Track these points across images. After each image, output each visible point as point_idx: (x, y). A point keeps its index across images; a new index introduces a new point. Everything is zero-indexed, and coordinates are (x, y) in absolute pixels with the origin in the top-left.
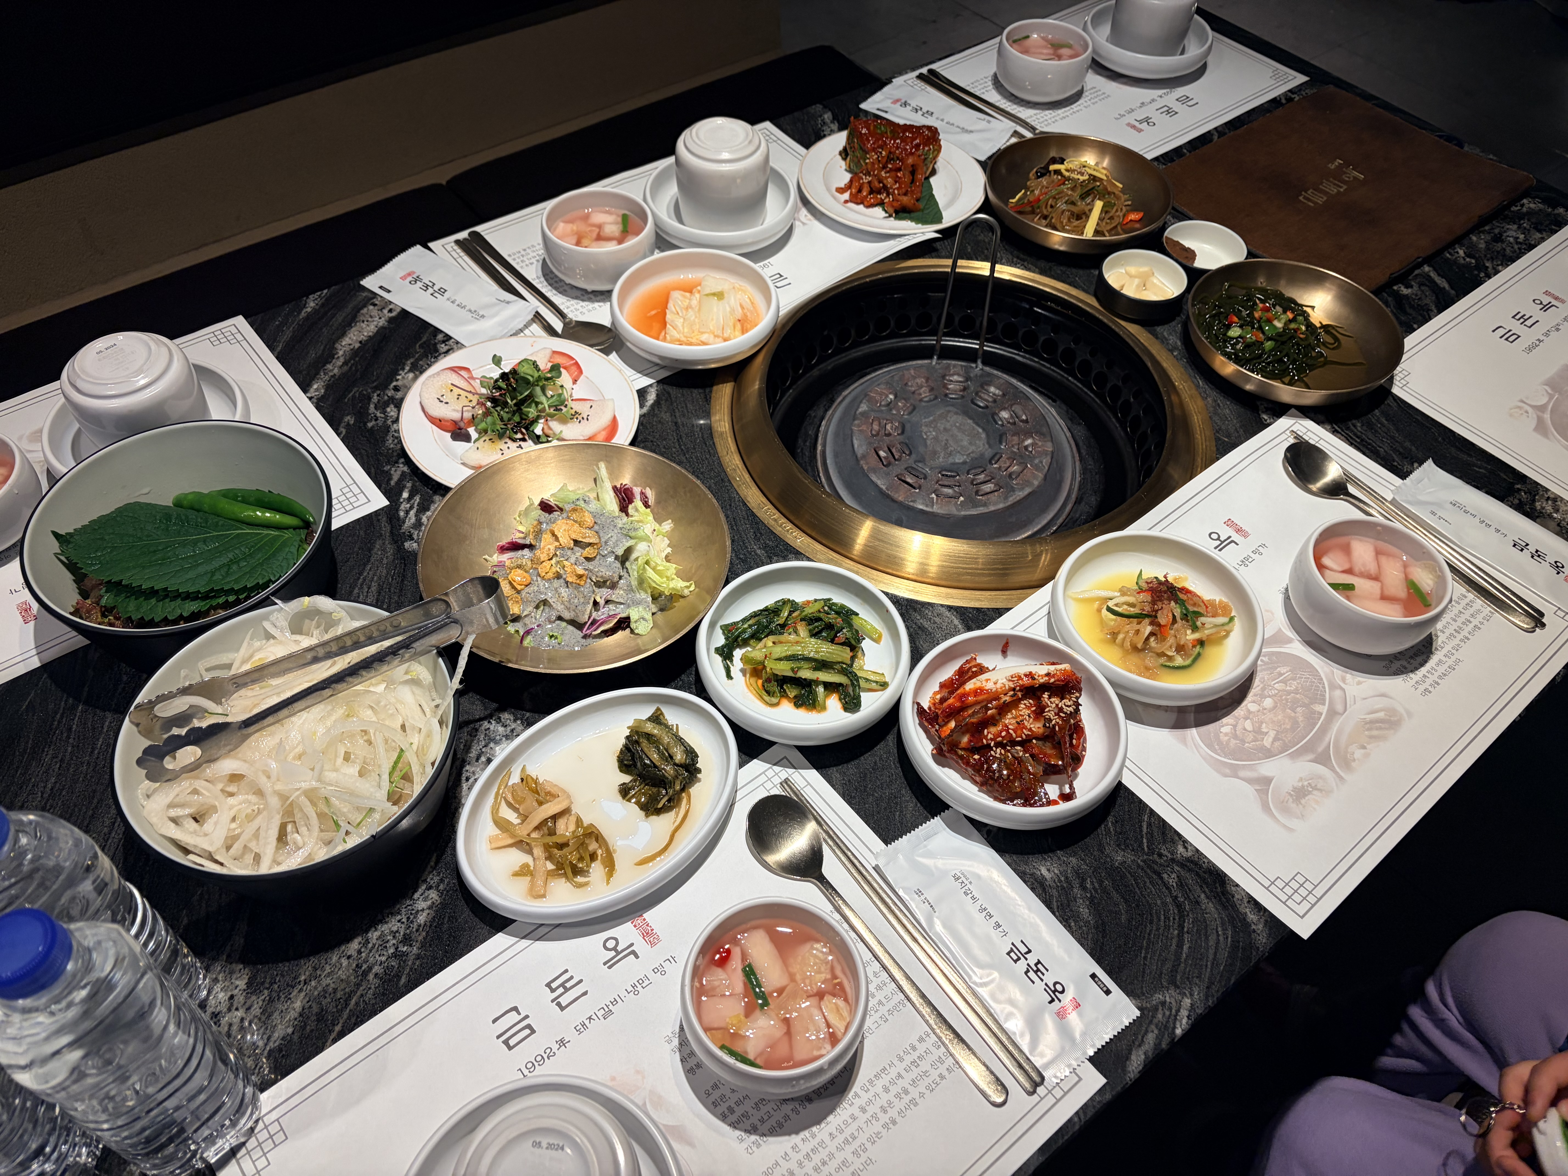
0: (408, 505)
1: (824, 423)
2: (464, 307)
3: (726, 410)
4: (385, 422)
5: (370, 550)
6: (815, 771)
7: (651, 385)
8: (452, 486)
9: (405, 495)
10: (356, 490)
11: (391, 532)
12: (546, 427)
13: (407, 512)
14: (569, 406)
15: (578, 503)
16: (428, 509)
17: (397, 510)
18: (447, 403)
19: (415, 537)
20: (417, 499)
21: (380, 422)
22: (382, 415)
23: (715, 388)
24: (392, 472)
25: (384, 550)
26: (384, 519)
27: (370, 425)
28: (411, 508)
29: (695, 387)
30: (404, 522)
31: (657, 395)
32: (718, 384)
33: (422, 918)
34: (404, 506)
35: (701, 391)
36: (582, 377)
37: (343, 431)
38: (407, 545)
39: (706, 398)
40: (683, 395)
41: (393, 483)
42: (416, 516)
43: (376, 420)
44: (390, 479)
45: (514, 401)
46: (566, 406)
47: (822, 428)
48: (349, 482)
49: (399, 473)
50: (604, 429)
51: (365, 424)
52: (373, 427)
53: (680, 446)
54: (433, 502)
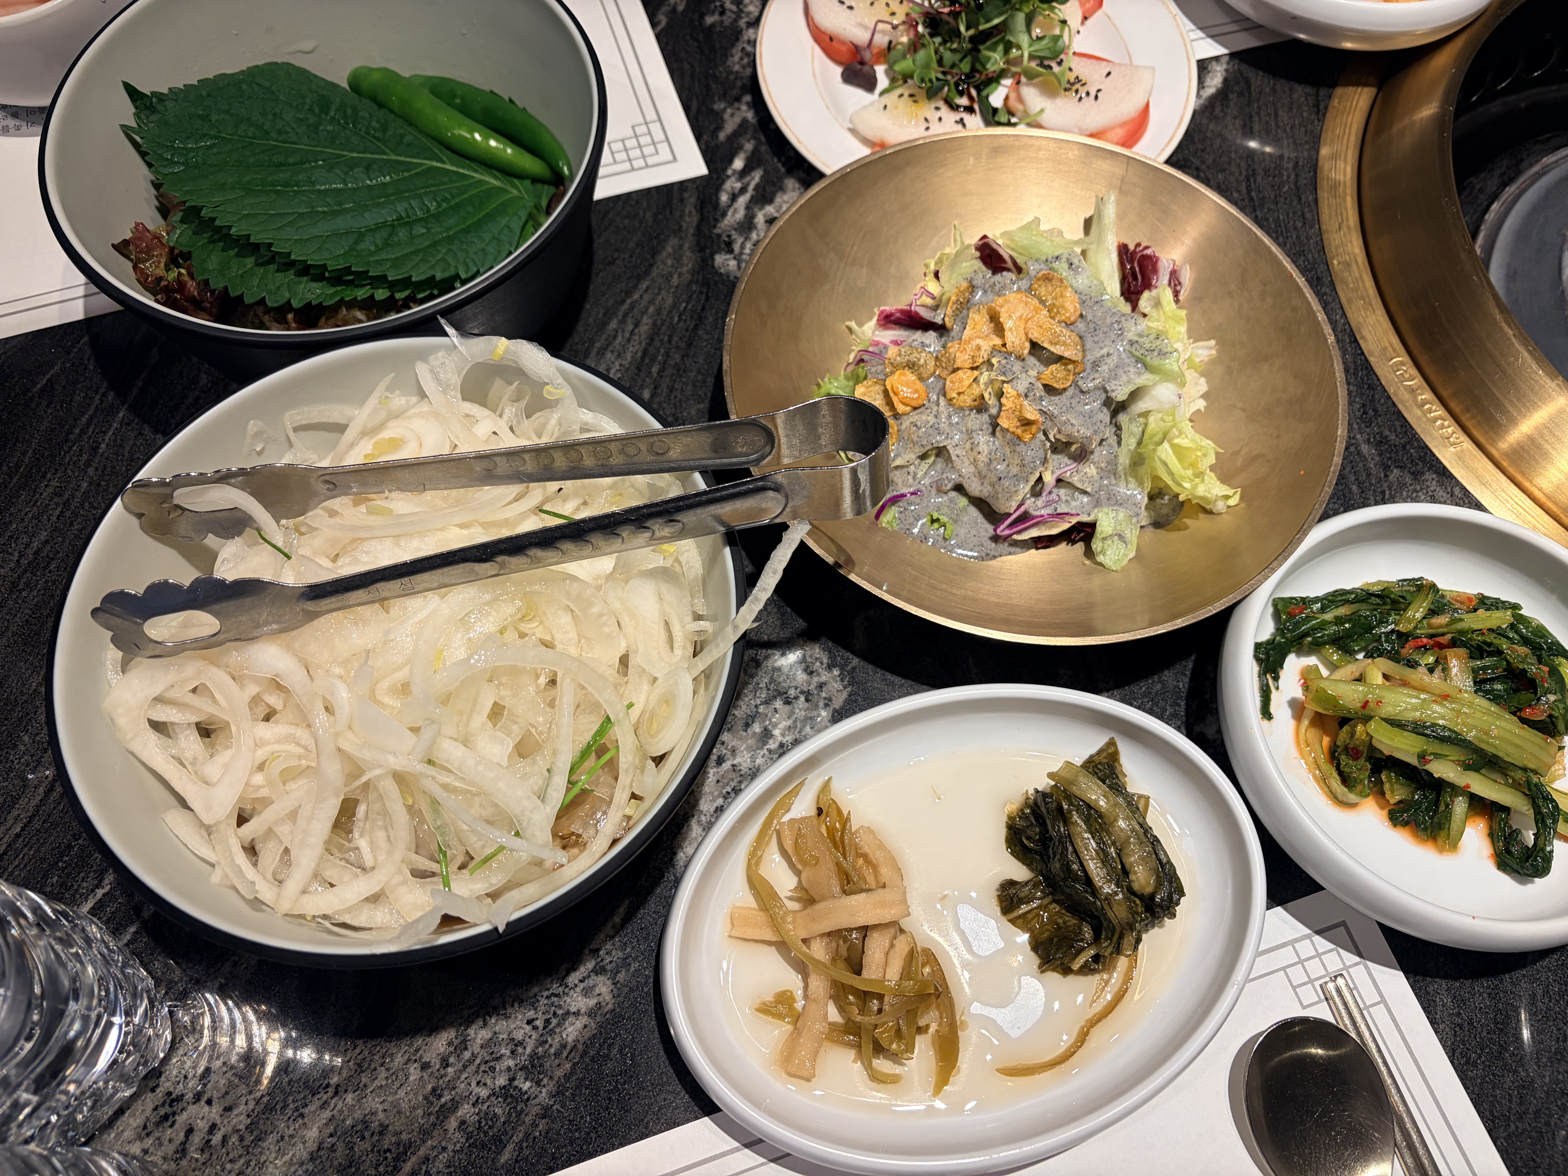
0: (738, 185)
1: (1495, 206)
3: (1353, 139)
4: (735, 21)
5: (654, 253)
6: (1401, 974)
7: (1217, 59)
8: (828, 171)
9: (738, 164)
10: (658, 135)
11: (698, 229)
12: (1013, 96)
13: (734, 198)
14: (1065, 65)
15: (1056, 265)
16: (770, 201)
17: (718, 188)
18: (851, 8)
19: (737, 247)
20: (756, 176)
21: (727, 19)
22: (734, 8)
23: (1339, 91)
24: (726, 116)
25: (678, 259)
26: (691, 200)
27: (709, 20)
28: (743, 190)
29: (1300, 82)
30: (724, 215)
31: (1226, 81)
32: (1347, 84)
33: (572, 1031)
34: (732, 184)
35: (1309, 90)
36: (1099, 14)
37: (663, 20)
38: (720, 259)
39: (1317, 105)
40: (1274, 90)
41: (722, 136)
42: (748, 208)
43: (722, 13)
44: (719, 127)
45: (971, 32)
46: (1060, 63)
47: (1490, 217)
48: (651, 115)
49: (737, 120)
50: (1123, 125)
51: (702, 16)
52: (713, 25)
53: (1249, 192)
54: (782, 189)
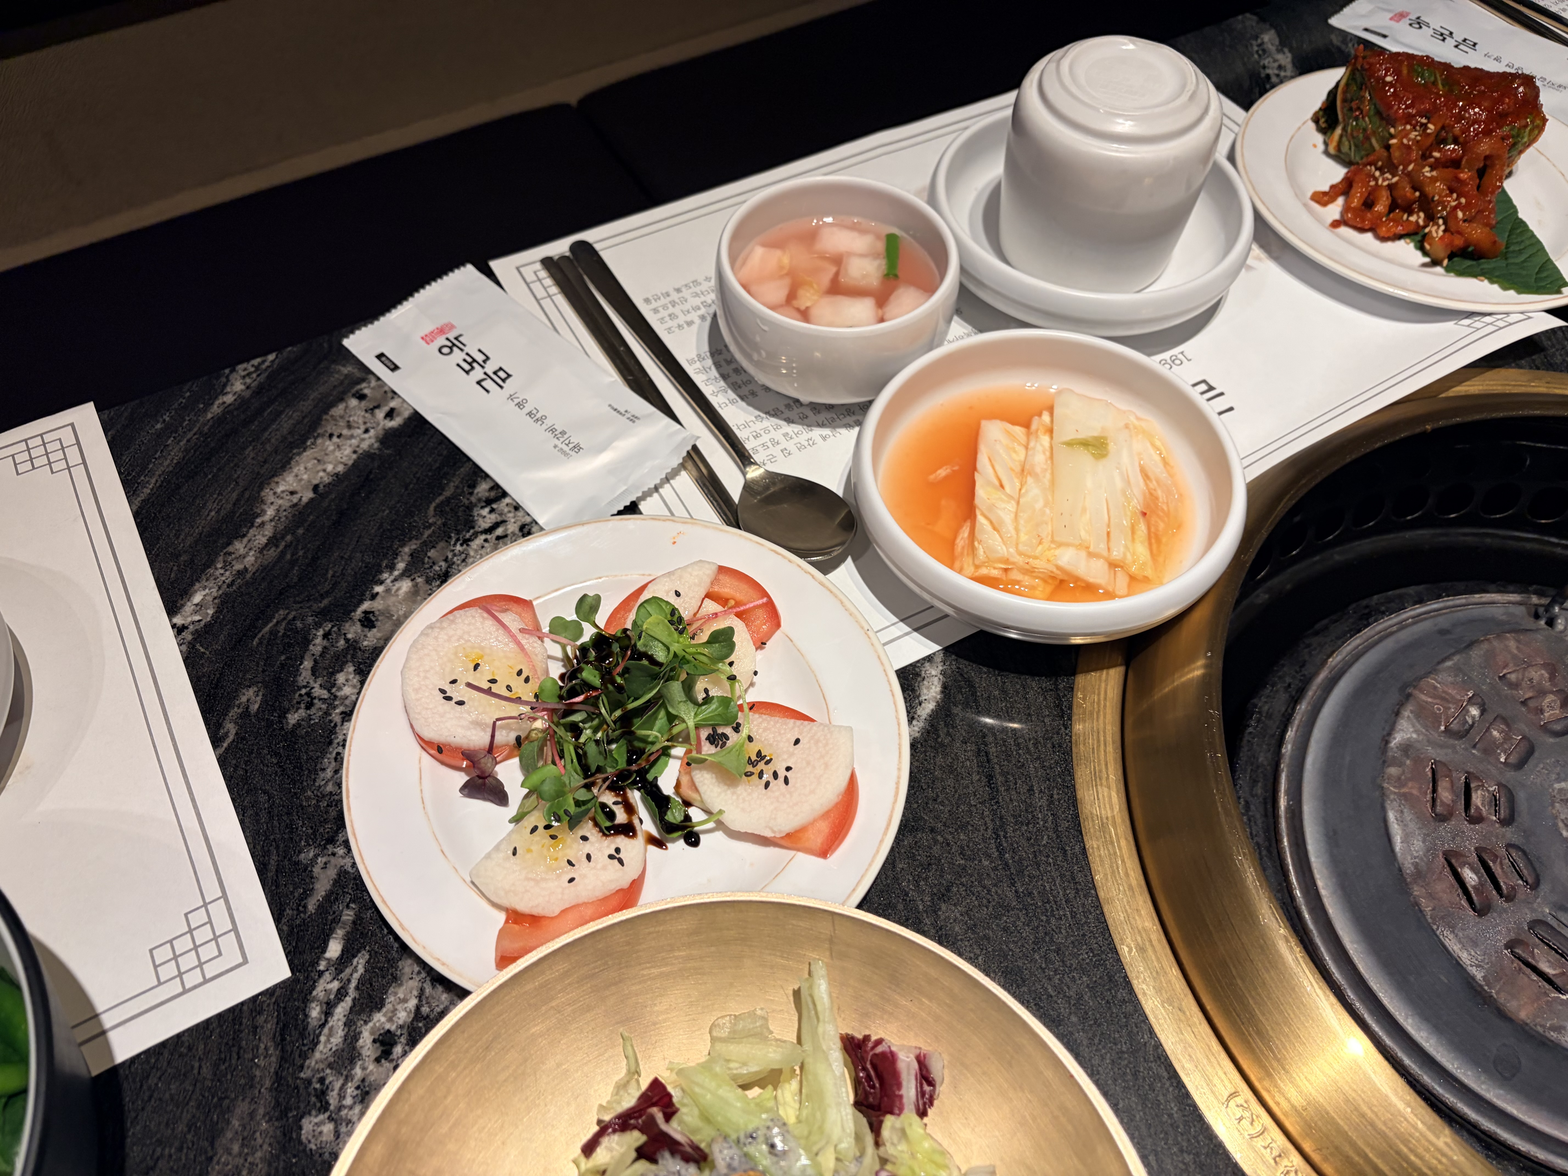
0: (335, 985)
2: (541, 420)
4: (327, 713)
7: (929, 659)
9: (334, 949)
10: (222, 924)
11: (278, 1078)
13: (328, 1009)
14: (745, 732)
16: (379, 1005)
17: (306, 998)
18: (461, 703)
19: (333, 1099)
20: (360, 962)
21: (316, 712)
22: (325, 694)
23: (1081, 680)
24: (317, 870)
26: (268, 1025)
27: (293, 718)
28: (341, 994)
29: (1033, 673)
30: (315, 1043)
31: (945, 688)
32: (1088, 671)
34: (327, 986)
35: (1046, 684)
36: (778, 634)
38: (308, 1125)
39: (1059, 706)
40: (1004, 691)
41: (312, 905)
42: (349, 1023)
43: (309, 706)
44: (308, 892)
46: (737, 729)
48: (212, 891)
49: (332, 873)
50: (825, 815)
51: (283, 715)
52: (298, 725)
